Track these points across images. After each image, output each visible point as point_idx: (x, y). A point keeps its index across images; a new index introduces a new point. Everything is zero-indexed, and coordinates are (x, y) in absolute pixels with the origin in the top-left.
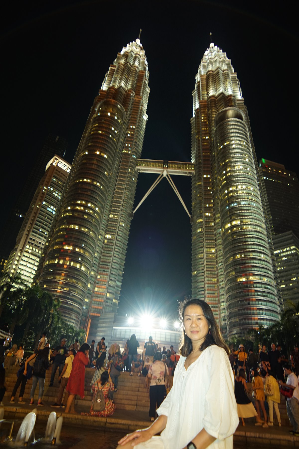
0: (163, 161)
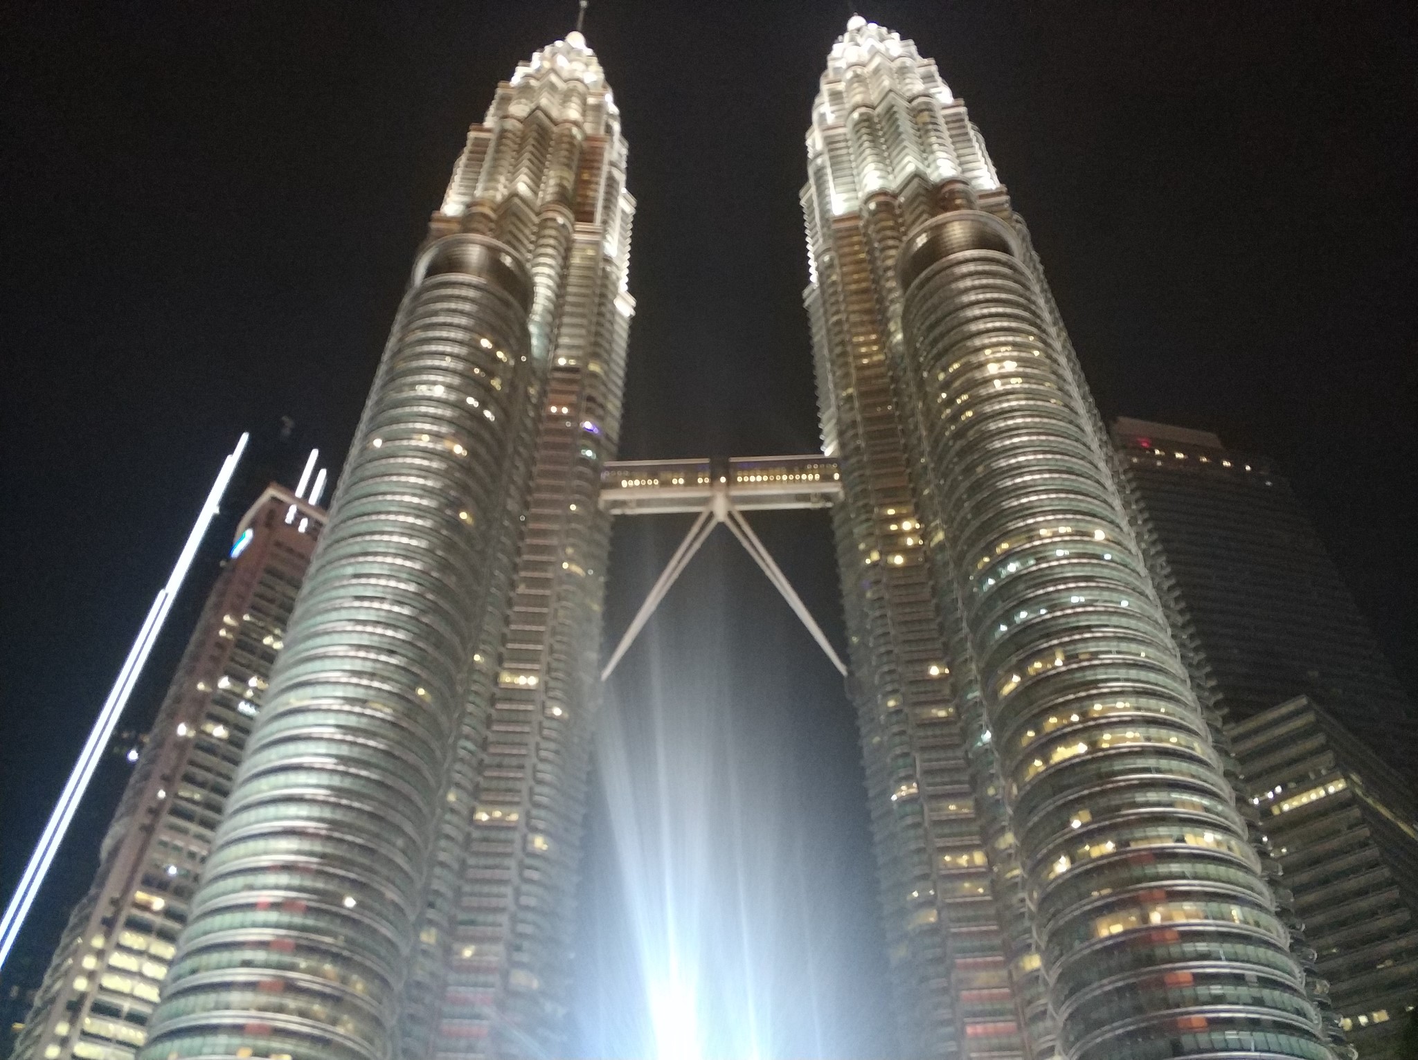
0: (706, 461)
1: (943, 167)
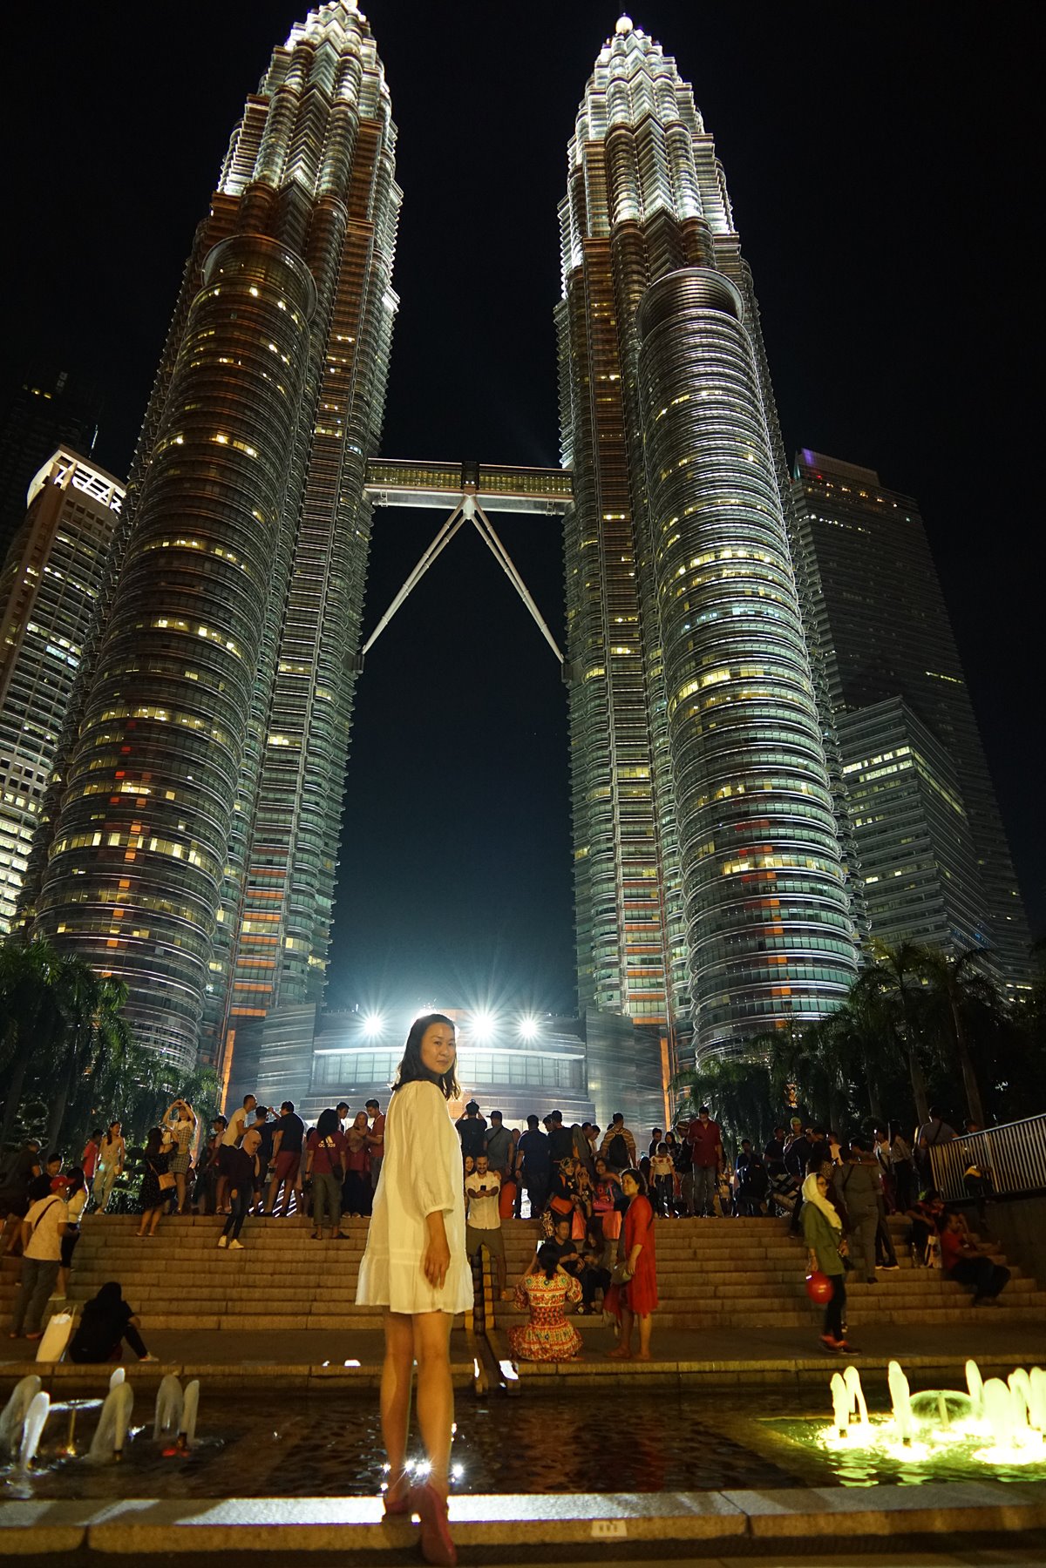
0: (460, 464)
1: (688, 208)
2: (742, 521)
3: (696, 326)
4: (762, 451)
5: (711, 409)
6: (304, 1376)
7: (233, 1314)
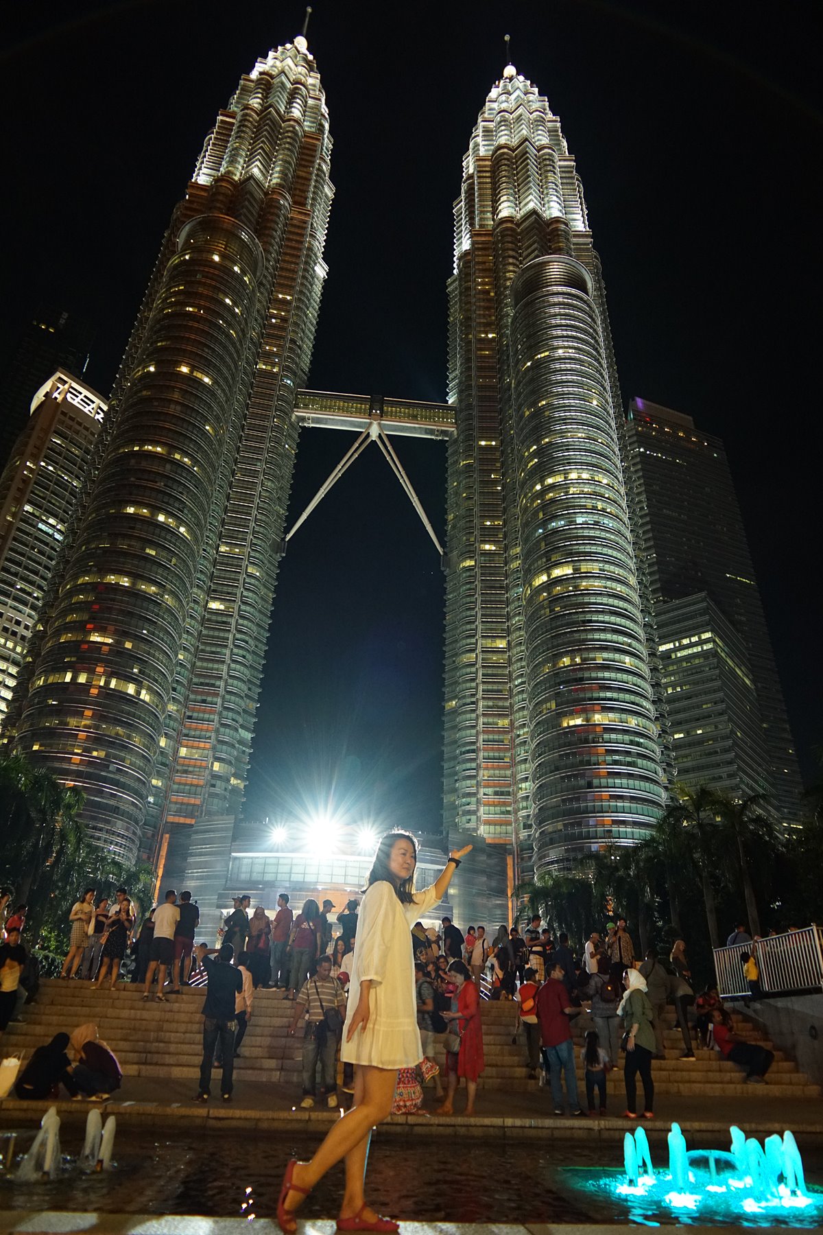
0: (369, 397)
1: (553, 210)
2: (586, 451)
3: (556, 299)
4: (604, 398)
5: (565, 363)
6: (203, 1117)
7: (151, 1064)
